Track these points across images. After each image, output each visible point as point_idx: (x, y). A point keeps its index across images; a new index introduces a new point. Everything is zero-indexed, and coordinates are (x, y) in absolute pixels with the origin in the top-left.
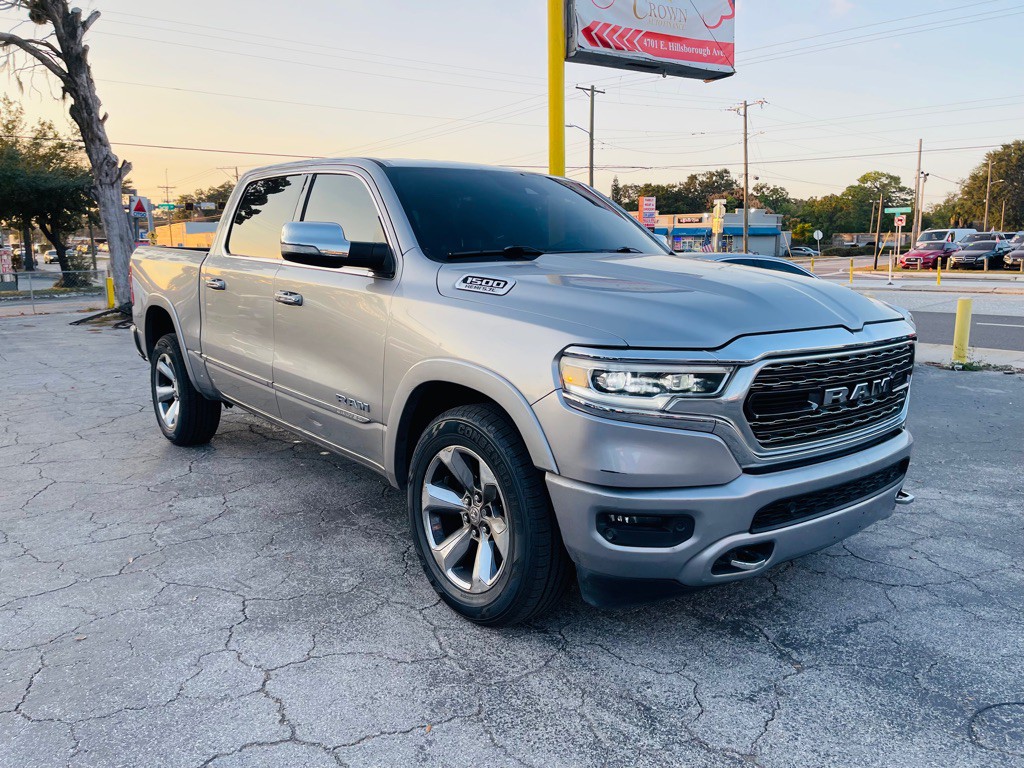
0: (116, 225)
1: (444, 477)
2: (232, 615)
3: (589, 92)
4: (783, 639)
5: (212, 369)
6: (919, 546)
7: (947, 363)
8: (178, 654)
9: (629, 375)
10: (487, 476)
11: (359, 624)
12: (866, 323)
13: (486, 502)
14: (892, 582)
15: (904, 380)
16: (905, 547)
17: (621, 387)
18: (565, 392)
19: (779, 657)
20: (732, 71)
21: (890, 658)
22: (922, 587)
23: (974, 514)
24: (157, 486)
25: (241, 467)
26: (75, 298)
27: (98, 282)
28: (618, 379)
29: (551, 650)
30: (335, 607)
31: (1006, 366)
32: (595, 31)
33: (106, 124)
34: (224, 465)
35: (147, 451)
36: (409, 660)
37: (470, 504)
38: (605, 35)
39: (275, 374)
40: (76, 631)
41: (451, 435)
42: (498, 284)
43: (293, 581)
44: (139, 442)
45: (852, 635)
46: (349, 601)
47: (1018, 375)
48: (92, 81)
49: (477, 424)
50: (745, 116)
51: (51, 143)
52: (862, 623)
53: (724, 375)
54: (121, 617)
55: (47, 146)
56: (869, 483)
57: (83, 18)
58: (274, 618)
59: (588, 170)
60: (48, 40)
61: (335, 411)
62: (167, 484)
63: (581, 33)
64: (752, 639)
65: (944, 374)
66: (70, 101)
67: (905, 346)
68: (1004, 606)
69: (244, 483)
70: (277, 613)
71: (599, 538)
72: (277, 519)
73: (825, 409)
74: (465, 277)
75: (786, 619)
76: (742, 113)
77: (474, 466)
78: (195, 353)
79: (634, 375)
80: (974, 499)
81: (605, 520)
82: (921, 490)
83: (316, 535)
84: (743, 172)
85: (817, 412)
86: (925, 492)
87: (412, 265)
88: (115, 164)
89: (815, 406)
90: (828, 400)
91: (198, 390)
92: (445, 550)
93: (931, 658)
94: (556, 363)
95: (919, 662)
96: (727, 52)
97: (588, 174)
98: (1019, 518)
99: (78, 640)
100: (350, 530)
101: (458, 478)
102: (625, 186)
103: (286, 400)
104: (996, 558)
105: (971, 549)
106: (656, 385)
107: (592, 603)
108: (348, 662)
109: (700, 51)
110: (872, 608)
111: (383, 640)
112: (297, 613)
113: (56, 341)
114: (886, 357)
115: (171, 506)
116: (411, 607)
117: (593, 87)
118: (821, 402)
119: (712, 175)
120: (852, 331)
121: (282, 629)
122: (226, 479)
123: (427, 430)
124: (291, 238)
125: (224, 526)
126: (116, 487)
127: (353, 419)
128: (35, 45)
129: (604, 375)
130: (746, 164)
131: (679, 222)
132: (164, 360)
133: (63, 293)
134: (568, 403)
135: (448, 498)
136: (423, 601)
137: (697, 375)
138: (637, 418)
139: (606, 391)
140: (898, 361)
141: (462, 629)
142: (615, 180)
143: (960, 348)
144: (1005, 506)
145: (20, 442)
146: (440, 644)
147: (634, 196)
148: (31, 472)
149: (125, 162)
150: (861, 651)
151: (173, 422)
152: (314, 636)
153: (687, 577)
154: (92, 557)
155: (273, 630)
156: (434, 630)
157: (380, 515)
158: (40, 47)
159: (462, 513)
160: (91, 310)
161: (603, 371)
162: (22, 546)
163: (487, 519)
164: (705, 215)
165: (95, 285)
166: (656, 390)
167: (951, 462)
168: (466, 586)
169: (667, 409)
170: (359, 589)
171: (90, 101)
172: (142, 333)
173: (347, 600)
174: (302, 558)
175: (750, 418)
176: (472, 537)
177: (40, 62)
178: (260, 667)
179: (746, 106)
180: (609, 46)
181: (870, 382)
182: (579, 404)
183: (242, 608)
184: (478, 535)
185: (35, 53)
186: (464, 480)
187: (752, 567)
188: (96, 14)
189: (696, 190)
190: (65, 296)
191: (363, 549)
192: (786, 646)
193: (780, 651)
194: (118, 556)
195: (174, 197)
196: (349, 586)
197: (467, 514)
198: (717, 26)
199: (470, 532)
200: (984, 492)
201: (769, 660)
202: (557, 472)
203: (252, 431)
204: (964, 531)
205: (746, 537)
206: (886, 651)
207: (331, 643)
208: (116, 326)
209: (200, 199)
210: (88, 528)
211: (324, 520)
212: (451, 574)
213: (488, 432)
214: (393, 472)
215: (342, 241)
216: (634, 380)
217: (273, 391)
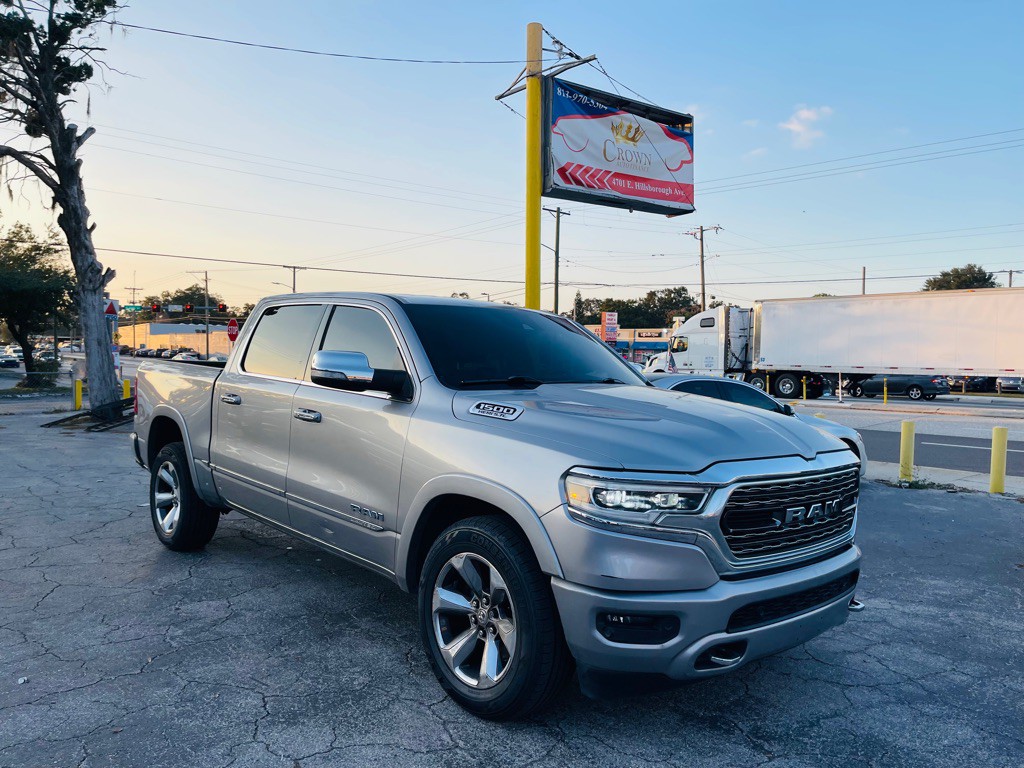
0: (95, 329)
1: (455, 582)
2: (255, 711)
3: (555, 214)
4: (756, 732)
5: (219, 478)
6: (871, 650)
7: (895, 481)
8: (209, 746)
9: (624, 493)
10: (497, 580)
11: (375, 718)
12: (818, 453)
13: (493, 605)
14: (849, 682)
15: (852, 502)
16: (859, 651)
17: (618, 503)
18: (570, 506)
19: (753, 748)
20: (692, 208)
21: (848, 749)
22: (875, 687)
23: (919, 622)
24: (160, 590)
25: (239, 573)
26: (37, 398)
27: (63, 382)
28: (616, 497)
29: (551, 742)
30: (350, 703)
31: (949, 485)
32: (570, 170)
33: (93, 233)
34: (220, 571)
35: (144, 556)
36: (424, 750)
37: (477, 607)
38: (577, 175)
39: (288, 484)
40: (112, 724)
41: (462, 543)
42: (508, 411)
43: (307, 679)
44: (134, 547)
45: (816, 729)
46: (361, 697)
47: (960, 494)
48: (82, 192)
49: (489, 533)
50: (702, 240)
51: (27, 245)
52: (824, 718)
53: (704, 495)
54: (151, 712)
55: (22, 247)
56: (826, 591)
57: (79, 133)
58: (294, 713)
59: (553, 285)
60: (43, 153)
61: (348, 520)
62: (170, 589)
63: (556, 172)
64: (728, 732)
65: (892, 492)
66: (60, 210)
67: (852, 472)
68: (946, 704)
69: (245, 587)
70: (296, 709)
71: (598, 635)
72: (283, 622)
73: (787, 525)
74: (478, 403)
75: (758, 714)
76: (699, 237)
77: (484, 572)
78: (202, 462)
79: (629, 493)
80: (920, 609)
81: (604, 619)
82: (873, 600)
83: (322, 637)
84: (701, 292)
85: (780, 528)
86: (876, 602)
87: (428, 391)
88: (100, 271)
89: (778, 522)
90: (788, 519)
91: (201, 497)
92: (453, 649)
93: (883, 747)
94: (562, 481)
95: (872, 751)
96: (687, 192)
97: (553, 289)
98: (960, 627)
99: (116, 733)
100: (353, 632)
101: (468, 583)
102: (587, 300)
103: (296, 508)
104: (939, 662)
105: (917, 654)
106: (647, 502)
107: (590, 696)
108: (368, 752)
109: (663, 191)
110: (832, 705)
111: (399, 733)
112: (315, 708)
113: (31, 444)
114: (835, 481)
115: (178, 609)
116: (420, 703)
117: (559, 209)
118: (783, 520)
119: (670, 292)
120: (807, 460)
121: (303, 723)
122: (226, 583)
123: (440, 539)
124: (320, 365)
125: (232, 627)
126: (121, 591)
127: (367, 528)
128: (29, 157)
129: (604, 493)
130: (703, 285)
131: (640, 336)
132: (166, 468)
133: (25, 393)
134: (573, 516)
135: (458, 601)
136: (430, 697)
137: (680, 495)
138: (628, 531)
139: (606, 507)
140: (846, 485)
141: (468, 723)
142: (578, 295)
143: (906, 467)
144: (948, 616)
145: (17, 545)
146: (451, 736)
147: (596, 310)
148: (33, 575)
149: (109, 269)
150: (823, 742)
151: (171, 527)
152: (334, 729)
153: (674, 671)
154: (111, 657)
155: (295, 724)
156: (444, 723)
157: (379, 619)
158: (33, 159)
159: (470, 615)
160: (57, 411)
161: (603, 490)
162: (42, 646)
163: (494, 620)
164: (665, 330)
165: (58, 385)
166: (648, 506)
167: (899, 574)
168: (473, 682)
169: (658, 523)
170: (370, 686)
171: (80, 211)
172: (143, 441)
173: (360, 697)
174: (312, 658)
175: (726, 532)
176: (478, 637)
177: (33, 173)
178: (289, 756)
179: (702, 231)
180: (582, 185)
181: (823, 503)
182: (581, 517)
183: (263, 704)
184: (484, 636)
185: (30, 165)
186: (474, 583)
187: (730, 663)
188: (91, 131)
189: (655, 306)
190: (28, 396)
191: (369, 651)
192: (758, 739)
193: (754, 742)
194: (137, 656)
195: (140, 298)
196: (359, 684)
197: (475, 616)
198: (678, 169)
199: (477, 633)
200: (929, 603)
201: (743, 749)
202: (561, 576)
203: (243, 537)
204: (910, 637)
205: (724, 635)
206: (844, 743)
207: (351, 736)
208: (89, 430)
209: (167, 300)
210: (101, 630)
211: (327, 625)
212: (459, 672)
213: (499, 541)
214: (404, 577)
215: (367, 369)
216: (629, 497)
217: (285, 500)
